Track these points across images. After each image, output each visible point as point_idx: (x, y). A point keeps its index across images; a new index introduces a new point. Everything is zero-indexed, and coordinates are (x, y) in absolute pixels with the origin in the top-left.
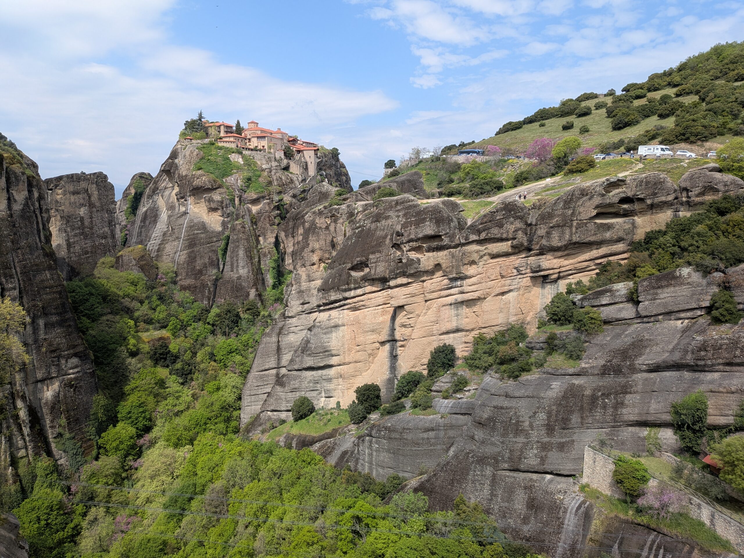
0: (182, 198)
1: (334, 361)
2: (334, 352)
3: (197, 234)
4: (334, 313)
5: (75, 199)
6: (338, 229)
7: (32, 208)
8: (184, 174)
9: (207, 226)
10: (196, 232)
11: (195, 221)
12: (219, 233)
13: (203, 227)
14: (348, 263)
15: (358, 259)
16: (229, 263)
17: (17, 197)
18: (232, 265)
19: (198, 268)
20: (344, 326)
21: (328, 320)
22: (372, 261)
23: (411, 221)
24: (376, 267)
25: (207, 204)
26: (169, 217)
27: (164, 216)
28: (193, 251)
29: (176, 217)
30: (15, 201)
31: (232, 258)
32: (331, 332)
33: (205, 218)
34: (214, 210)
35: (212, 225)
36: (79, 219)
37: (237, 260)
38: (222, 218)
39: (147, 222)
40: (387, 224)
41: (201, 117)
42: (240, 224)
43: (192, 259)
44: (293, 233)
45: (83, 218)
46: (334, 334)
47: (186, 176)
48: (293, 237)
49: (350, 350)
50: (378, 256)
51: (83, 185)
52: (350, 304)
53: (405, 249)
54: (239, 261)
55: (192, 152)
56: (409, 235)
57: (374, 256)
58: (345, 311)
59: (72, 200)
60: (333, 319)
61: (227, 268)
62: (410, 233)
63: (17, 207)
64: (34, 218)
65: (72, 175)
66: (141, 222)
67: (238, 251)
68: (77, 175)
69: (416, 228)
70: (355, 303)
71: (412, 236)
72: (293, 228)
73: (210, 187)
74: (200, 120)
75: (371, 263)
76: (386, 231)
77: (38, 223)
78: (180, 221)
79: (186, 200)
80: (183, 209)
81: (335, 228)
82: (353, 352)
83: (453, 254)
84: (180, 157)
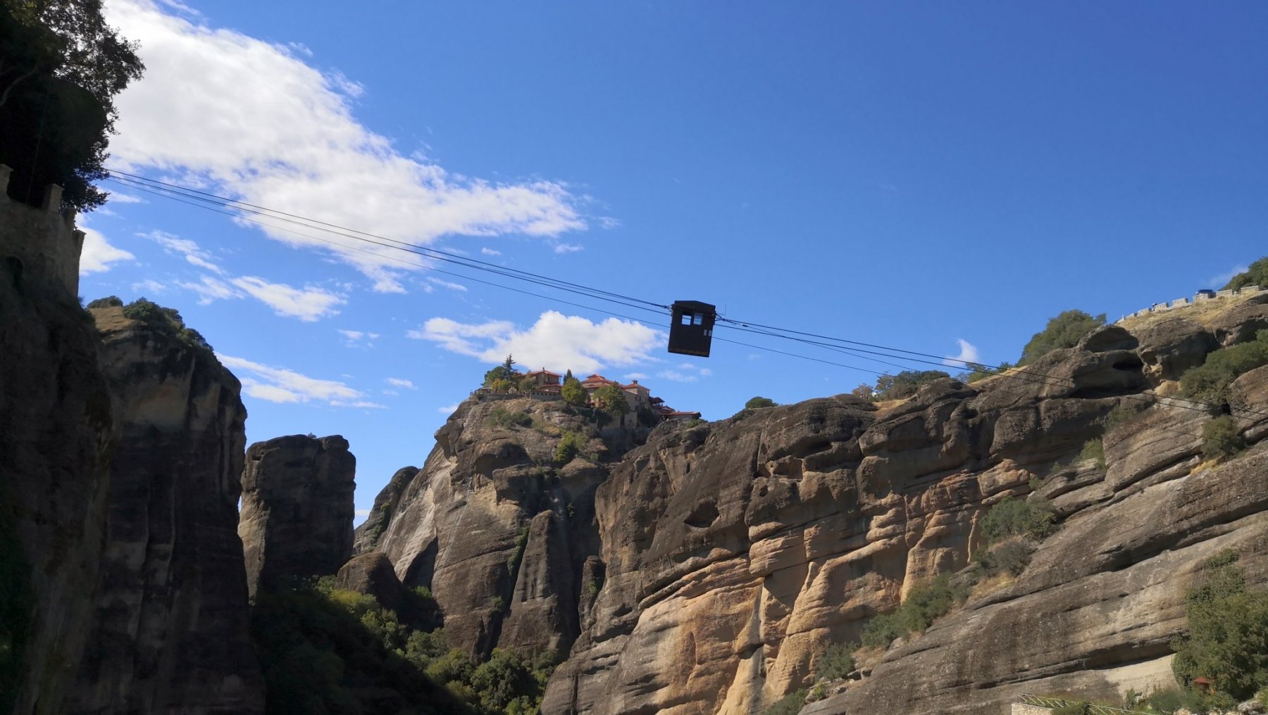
0: (458, 479)
1: (660, 696)
2: (659, 679)
3: (476, 535)
4: (661, 606)
6: (678, 463)
7: (219, 434)
8: (467, 439)
9: (495, 521)
10: (473, 532)
11: (476, 515)
12: (512, 535)
13: (489, 522)
14: (687, 510)
15: (702, 501)
16: (521, 586)
17: (200, 412)
18: (525, 589)
19: (470, 594)
20: (675, 625)
21: (652, 619)
22: (723, 500)
23: (781, 423)
24: (729, 509)
25: (497, 485)
26: (436, 513)
27: (429, 517)
28: (464, 566)
29: (446, 511)
30: (197, 416)
31: (526, 575)
32: (656, 641)
33: (492, 509)
34: (508, 494)
35: (500, 520)
36: (292, 506)
37: (535, 580)
38: (518, 509)
39: (403, 532)
40: (749, 438)
41: (509, 362)
42: (547, 518)
43: (462, 579)
44: (615, 495)
45: (299, 504)
46: (661, 645)
47: (470, 442)
48: (615, 501)
49: (685, 672)
50: (733, 491)
52: (688, 582)
53: (771, 470)
54: (539, 581)
55: (484, 409)
56: (777, 445)
57: (726, 493)
58: (680, 598)
60: (659, 616)
61: (517, 594)
62: (779, 440)
63: (198, 426)
64: (219, 447)
65: (296, 438)
66: (394, 534)
67: (538, 564)
68: (302, 437)
69: (788, 430)
70: (694, 578)
71: (782, 445)
72: (617, 486)
74: (508, 365)
75: (721, 505)
76: (746, 450)
77: (222, 456)
78: (453, 517)
79: (464, 482)
80: (458, 497)
81: (674, 463)
82: (690, 677)
84: (467, 415)
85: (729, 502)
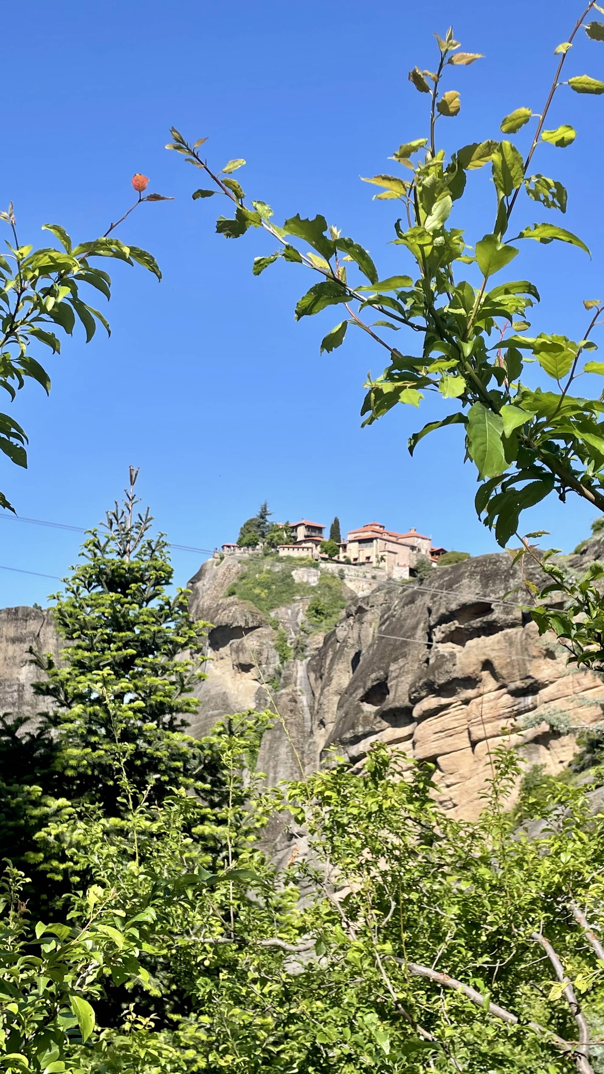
3: (212, 716)
5: (15, 651)
6: (363, 633)
9: (232, 700)
10: (211, 712)
11: (213, 692)
13: (224, 702)
14: (361, 688)
15: (373, 676)
22: (393, 675)
24: (397, 685)
25: (234, 656)
31: (266, 763)
33: (230, 685)
34: (245, 668)
35: (240, 699)
36: (16, 687)
37: (275, 767)
38: (257, 684)
40: (422, 602)
41: (264, 514)
42: (288, 694)
45: (23, 686)
47: (209, 606)
50: (402, 664)
51: (33, 626)
53: (434, 640)
54: (278, 769)
55: (229, 570)
56: (440, 609)
57: (396, 666)
59: (10, 653)
62: (440, 604)
65: (17, 610)
67: (277, 748)
68: (25, 608)
69: (449, 593)
71: (443, 611)
72: (322, 659)
73: (242, 624)
74: (262, 517)
75: (392, 680)
76: (418, 616)
81: (360, 632)
83: (510, 638)
84: (208, 576)
85: (397, 677)
